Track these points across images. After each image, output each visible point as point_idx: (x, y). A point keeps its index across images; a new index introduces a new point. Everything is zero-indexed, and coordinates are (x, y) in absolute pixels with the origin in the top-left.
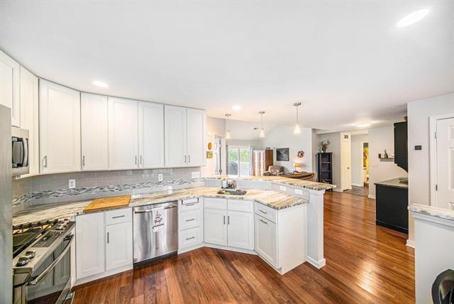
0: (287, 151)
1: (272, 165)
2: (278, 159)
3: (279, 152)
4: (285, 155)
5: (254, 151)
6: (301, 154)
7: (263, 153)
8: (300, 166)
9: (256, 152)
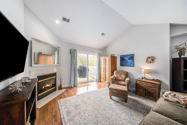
0: (132, 57)
1: (116, 70)
2: (122, 65)
3: (122, 59)
4: (129, 61)
5: (101, 58)
6: (151, 60)
7: (108, 59)
8: (150, 72)
9: (102, 59)
